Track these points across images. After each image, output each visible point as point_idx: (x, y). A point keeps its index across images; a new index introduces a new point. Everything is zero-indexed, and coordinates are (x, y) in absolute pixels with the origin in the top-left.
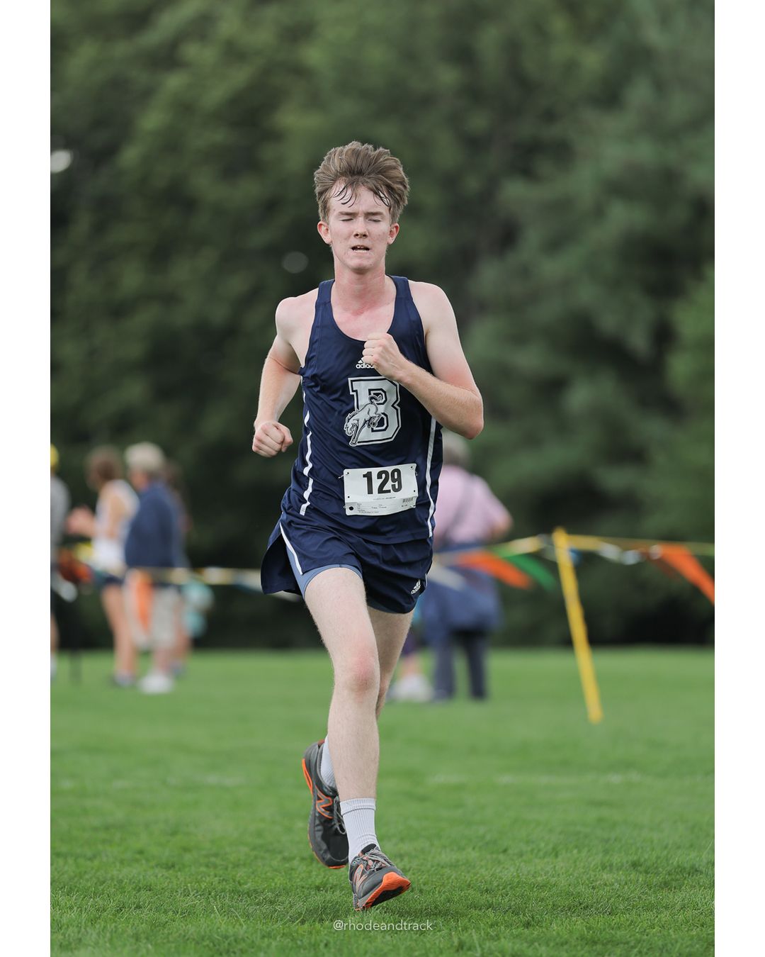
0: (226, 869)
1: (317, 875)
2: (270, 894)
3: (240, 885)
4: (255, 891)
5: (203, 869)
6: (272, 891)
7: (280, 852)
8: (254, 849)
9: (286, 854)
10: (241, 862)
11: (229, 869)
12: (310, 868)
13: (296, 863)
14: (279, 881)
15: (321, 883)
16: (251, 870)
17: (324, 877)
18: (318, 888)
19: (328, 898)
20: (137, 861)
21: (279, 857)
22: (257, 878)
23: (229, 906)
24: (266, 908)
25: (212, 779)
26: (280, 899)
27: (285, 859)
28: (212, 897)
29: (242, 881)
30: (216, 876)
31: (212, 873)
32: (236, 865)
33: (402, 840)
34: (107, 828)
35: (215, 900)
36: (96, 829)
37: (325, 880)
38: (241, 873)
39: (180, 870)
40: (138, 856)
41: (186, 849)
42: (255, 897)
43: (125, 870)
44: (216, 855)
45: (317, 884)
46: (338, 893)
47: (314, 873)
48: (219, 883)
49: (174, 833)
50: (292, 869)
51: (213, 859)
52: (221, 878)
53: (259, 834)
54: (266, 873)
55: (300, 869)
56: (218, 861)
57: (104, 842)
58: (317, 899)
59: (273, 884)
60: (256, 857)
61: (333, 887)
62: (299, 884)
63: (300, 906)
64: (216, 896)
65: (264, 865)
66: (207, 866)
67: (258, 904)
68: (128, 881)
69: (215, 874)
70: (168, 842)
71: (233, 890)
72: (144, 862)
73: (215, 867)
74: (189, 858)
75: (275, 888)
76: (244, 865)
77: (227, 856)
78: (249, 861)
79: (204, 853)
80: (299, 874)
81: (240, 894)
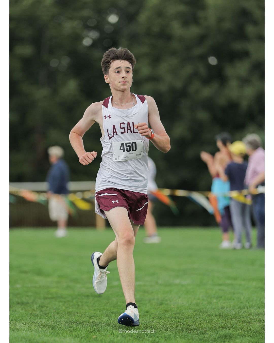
0: (184, 319)
1: (222, 323)
2: (202, 330)
3: (189, 326)
4: (196, 329)
7: (206, 312)
8: (195, 311)
9: (209, 313)
10: (190, 317)
11: (185, 319)
13: (213, 317)
14: (206, 325)
15: (224, 326)
16: (194, 320)
17: (225, 323)
19: (227, 332)
20: (146, 316)
21: (206, 315)
23: (185, 335)
24: (201, 336)
25: (177, 281)
26: (207, 332)
27: (208, 315)
28: (177, 331)
29: (190, 325)
31: (178, 321)
32: (188, 318)
33: (259, 308)
35: (179, 332)
38: (190, 321)
39: (163, 319)
40: (146, 314)
41: (166, 311)
42: (196, 332)
44: (179, 314)
46: (231, 330)
47: (221, 321)
48: (180, 325)
49: (161, 304)
50: (212, 320)
53: (197, 305)
55: (215, 320)
56: (180, 316)
58: (223, 332)
60: (196, 315)
61: (229, 328)
63: (215, 335)
64: (179, 331)
65: (199, 318)
66: (175, 318)
67: (197, 334)
68: (142, 324)
69: (179, 321)
70: (159, 308)
71: (186, 328)
72: (148, 316)
73: (179, 318)
74: (167, 314)
75: (204, 328)
76: (191, 318)
77: (184, 314)
78: (193, 316)
79: (174, 312)
80: (215, 322)
81: (189, 330)
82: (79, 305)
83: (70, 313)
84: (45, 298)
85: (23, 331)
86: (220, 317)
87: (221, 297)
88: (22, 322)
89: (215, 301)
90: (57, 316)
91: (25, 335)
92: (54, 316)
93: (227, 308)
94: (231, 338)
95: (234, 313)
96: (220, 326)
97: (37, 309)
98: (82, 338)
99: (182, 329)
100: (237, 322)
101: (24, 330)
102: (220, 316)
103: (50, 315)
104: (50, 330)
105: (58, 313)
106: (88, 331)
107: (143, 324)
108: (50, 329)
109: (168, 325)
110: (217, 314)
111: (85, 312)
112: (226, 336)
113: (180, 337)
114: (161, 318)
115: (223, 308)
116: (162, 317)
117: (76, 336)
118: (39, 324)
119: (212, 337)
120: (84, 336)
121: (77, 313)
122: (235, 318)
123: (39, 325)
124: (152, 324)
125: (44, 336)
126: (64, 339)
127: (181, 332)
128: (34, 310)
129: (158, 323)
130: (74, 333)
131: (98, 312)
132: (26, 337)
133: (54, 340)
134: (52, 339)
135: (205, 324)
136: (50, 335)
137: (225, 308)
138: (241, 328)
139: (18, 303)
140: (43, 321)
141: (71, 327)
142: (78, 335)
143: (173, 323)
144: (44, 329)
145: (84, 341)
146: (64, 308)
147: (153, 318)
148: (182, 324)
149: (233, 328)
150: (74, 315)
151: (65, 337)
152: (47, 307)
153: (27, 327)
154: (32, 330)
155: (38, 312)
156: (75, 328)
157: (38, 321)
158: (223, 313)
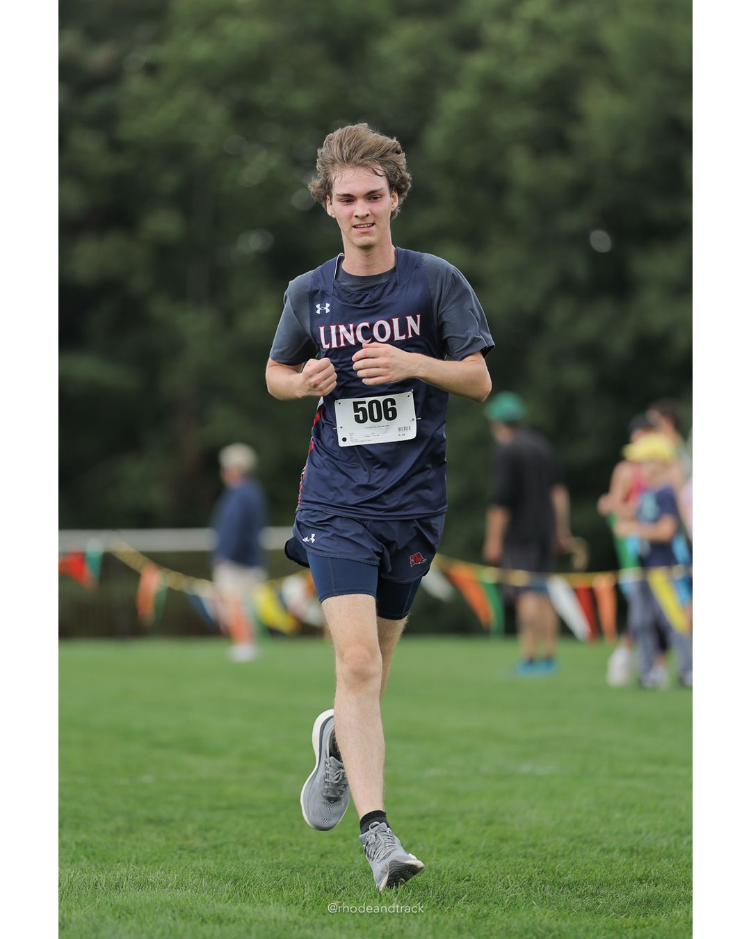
0: (545, 859)
1: (638, 868)
2: (591, 887)
3: (560, 877)
4: (575, 883)
5: (521, 860)
6: (593, 882)
7: (599, 843)
8: (571, 840)
9: (605, 845)
10: (560, 853)
11: (548, 860)
12: (631, 860)
13: (615, 854)
14: (600, 872)
15: (643, 875)
16: (570, 861)
17: (646, 870)
18: (640, 880)
19: (651, 891)
20: (453, 851)
21: (598, 849)
22: (577, 870)
23: (550, 898)
24: (588, 902)
25: (526, 768)
26: (602, 892)
27: (603, 850)
28: (532, 889)
29: (562, 873)
30: (535, 868)
31: (531, 864)
32: (555, 857)
34: (422, 817)
35: (536, 891)
36: (411, 818)
37: (646, 872)
38: (560, 864)
39: (497, 859)
40: (453, 846)
41: (503, 840)
42: (577, 889)
43: (443, 860)
44: (534, 846)
45: (638, 876)
46: (660, 886)
47: (635, 865)
48: (538, 874)
49: (490, 823)
50: (612, 861)
51: (530, 850)
52: (541, 870)
53: (576, 825)
54: (585, 865)
55: (620, 861)
56: (536, 852)
57: (419, 830)
58: (641, 892)
59: (594, 877)
60: (574, 849)
62: (620, 876)
63: (622, 899)
64: (536, 888)
65: (583, 857)
66: (525, 857)
67: (579, 897)
68: (447, 872)
69: (533, 865)
70: (484, 832)
71: (553, 882)
72: (461, 852)
73: (534, 858)
74: (506, 848)
75: (596, 880)
76: (563, 856)
77: (545, 847)
78: (567, 852)
79: (521, 843)
80: (620, 866)
81: (561, 886)
82: (293, 826)
83: (273, 844)
84: (213, 809)
85: (165, 888)
86: (631, 856)
87: (633, 806)
88: (161, 867)
89: (618, 815)
90: (242, 852)
91: (170, 898)
92: (235, 852)
93: (648, 833)
94: (662, 905)
95: (665, 845)
96: (632, 877)
97: (194, 834)
98: (304, 905)
99: (544, 882)
100: (674, 866)
101: (167, 885)
102: (632, 850)
103: (224, 849)
104: (228, 886)
105: (245, 845)
106: (319, 888)
107: (449, 870)
108: (229, 882)
109: (508, 874)
110: (625, 846)
111: (310, 843)
112: (649, 902)
113: (541, 904)
114: (490, 855)
115: (638, 832)
116: (494, 855)
117: (290, 902)
118: (200, 870)
119: (616, 903)
120: (310, 902)
121: (291, 845)
122: (669, 856)
123: (201, 874)
124: (472, 871)
125: (214, 901)
126: (262, 907)
127: (540, 891)
128: (186, 838)
129: (486, 868)
130: (285, 894)
131: (340, 843)
132: (173, 904)
133: (240, 911)
134: (236, 909)
135: (596, 871)
136: (229, 898)
137: (644, 833)
138: (684, 880)
139: (150, 821)
140: (210, 863)
141: (277, 879)
142: (297, 898)
143: (520, 869)
144: (216, 884)
145: (310, 912)
146: (258, 832)
147: (472, 857)
148: (543, 871)
149: (665, 882)
150: (283, 849)
151: (264, 903)
152: (218, 831)
153: (173, 877)
154: (186, 887)
155: (197, 842)
156: (287, 881)
157: (199, 863)
158: (638, 846)
